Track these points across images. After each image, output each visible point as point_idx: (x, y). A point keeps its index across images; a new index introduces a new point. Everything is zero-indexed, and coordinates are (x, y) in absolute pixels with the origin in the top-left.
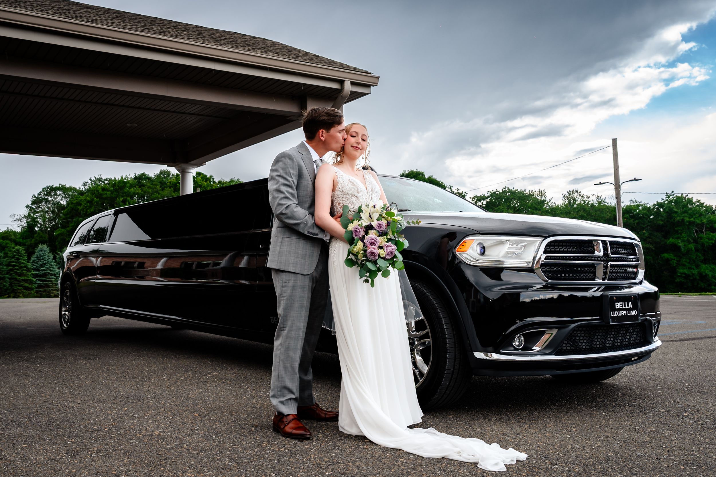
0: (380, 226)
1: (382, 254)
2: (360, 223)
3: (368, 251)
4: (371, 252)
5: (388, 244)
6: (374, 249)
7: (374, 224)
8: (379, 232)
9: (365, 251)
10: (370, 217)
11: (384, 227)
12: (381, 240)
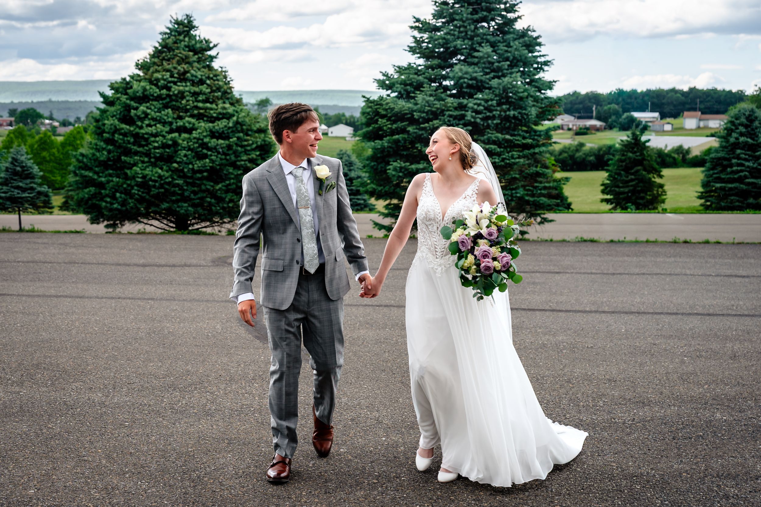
0: (490, 234)
1: (498, 267)
2: (466, 232)
3: (483, 265)
4: (485, 266)
5: (503, 254)
6: (488, 262)
7: (484, 232)
8: (490, 241)
9: (478, 265)
10: (477, 223)
11: (495, 235)
12: (495, 251)
